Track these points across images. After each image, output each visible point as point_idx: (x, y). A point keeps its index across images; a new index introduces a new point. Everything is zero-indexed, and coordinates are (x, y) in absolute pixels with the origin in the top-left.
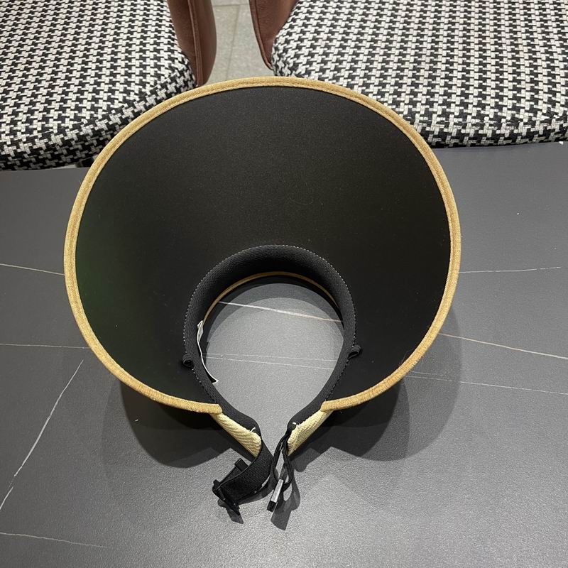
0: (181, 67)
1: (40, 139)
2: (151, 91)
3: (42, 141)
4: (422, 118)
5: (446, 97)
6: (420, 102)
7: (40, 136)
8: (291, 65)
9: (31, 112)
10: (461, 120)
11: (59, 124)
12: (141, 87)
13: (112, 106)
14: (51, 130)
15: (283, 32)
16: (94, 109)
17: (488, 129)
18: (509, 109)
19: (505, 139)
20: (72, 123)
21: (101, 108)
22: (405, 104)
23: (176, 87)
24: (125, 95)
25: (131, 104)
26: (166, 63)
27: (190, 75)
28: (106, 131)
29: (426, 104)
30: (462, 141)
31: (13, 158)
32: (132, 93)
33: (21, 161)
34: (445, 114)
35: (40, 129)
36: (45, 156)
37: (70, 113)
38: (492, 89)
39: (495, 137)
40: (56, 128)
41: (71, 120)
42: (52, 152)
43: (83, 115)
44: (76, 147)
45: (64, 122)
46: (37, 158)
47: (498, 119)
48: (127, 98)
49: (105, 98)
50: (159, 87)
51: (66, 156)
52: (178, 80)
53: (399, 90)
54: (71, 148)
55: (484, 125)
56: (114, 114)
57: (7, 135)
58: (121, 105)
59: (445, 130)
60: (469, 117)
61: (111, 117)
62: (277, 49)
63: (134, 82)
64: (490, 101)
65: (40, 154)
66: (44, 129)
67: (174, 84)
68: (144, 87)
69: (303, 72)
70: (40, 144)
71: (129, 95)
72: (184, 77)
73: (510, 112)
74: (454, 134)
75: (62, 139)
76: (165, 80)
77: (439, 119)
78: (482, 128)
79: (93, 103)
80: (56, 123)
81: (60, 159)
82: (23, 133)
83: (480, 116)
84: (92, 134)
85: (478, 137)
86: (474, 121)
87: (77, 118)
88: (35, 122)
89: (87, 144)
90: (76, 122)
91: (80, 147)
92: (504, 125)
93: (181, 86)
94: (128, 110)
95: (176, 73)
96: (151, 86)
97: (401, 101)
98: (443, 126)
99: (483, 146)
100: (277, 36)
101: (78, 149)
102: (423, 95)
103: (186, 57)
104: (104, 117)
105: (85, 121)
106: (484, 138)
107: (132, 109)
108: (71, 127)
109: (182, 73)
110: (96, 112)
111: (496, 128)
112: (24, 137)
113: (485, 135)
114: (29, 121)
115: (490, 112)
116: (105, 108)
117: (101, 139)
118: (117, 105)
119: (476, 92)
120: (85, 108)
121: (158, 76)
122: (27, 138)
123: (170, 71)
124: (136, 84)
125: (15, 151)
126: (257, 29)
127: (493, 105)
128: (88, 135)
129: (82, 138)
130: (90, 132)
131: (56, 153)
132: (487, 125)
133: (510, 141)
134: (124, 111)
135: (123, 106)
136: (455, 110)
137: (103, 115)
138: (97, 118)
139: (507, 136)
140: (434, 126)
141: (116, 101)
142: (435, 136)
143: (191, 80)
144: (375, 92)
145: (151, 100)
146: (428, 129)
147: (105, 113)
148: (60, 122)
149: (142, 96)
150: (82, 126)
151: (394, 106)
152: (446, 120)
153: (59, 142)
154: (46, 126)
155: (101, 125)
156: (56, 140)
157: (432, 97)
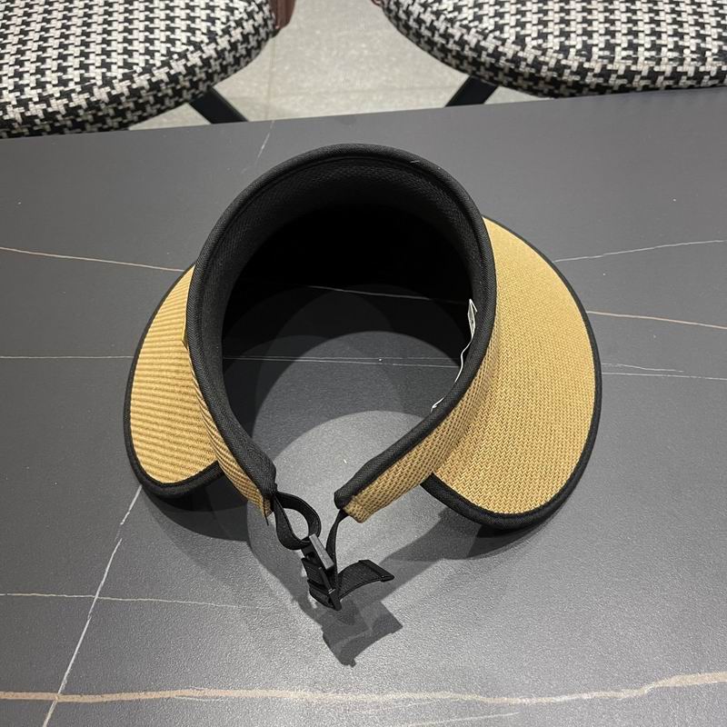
1: (79, 93)
2: (223, 30)
3: (81, 96)
4: (601, 53)
5: (630, 25)
6: (597, 31)
7: (78, 88)
9: (63, 57)
10: (653, 53)
11: (103, 74)
12: (209, 24)
13: (172, 49)
14: (93, 81)
16: (150, 53)
17: (689, 65)
18: (714, 40)
19: (711, 78)
20: (122, 71)
21: (158, 51)
22: (578, 35)
23: (253, 26)
24: (189, 34)
25: (198, 46)
27: (270, 11)
28: (167, 84)
29: (605, 34)
30: (654, 82)
31: (41, 120)
32: (198, 32)
33: (52, 125)
34: (633, 47)
35: (78, 80)
36: (85, 118)
37: (117, 59)
38: (689, 14)
39: (699, 76)
40: (100, 78)
41: (119, 67)
42: (94, 112)
43: (136, 61)
44: (127, 105)
45: (109, 70)
46: (73, 121)
47: (701, 52)
48: (193, 38)
49: (164, 39)
50: (233, 24)
51: (113, 118)
52: (256, 16)
53: (567, 18)
54: (121, 107)
55: (684, 59)
56: (177, 60)
57: (32, 88)
58: (185, 47)
59: (633, 68)
60: (664, 50)
61: (173, 64)
63: (199, 17)
64: (690, 30)
65: (78, 116)
66: (83, 80)
67: (251, 22)
68: (214, 23)
70: (79, 100)
71: (194, 34)
72: (263, 12)
73: (716, 43)
74: (645, 73)
75: (109, 94)
76: (240, 16)
77: (625, 53)
78: (682, 64)
79: (148, 45)
80: (100, 71)
81: (105, 123)
82: (54, 86)
83: (678, 48)
84: (147, 87)
85: (676, 76)
86: (672, 55)
87: (127, 65)
88: (70, 70)
89: (141, 101)
90: (126, 71)
91: (131, 105)
92: (709, 60)
93: (260, 26)
94: (195, 54)
95: (254, 7)
96: (223, 23)
97: (572, 32)
98: (629, 62)
99: (680, 88)
101: (128, 108)
102: (601, 23)
104: (164, 64)
105: (139, 70)
106: (684, 78)
107: (199, 53)
108: (120, 77)
109: (260, 7)
110: (153, 57)
111: (700, 63)
112: (56, 91)
113: (686, 73)
115: (690, 43)
116: (164, 52)
117: (160, 94)
118: (179, 48)
119: (669, 18)
120: (137, 51)
121: (231, 10)
122: (61, 92)
124: (203, 20)
125: (44, 111)
127: (694, 35)
128: (143, 88)
129: (135, 93)
130: (145, 84)
131: (100, 114)
132: (688, 60)
133: (716, 82)
134: (189, 56)
135: (187, 50)
136: (645, 41)
137: (162, 61)
138: (154, 65)
139: (713, 74)
140: (619, 63)
141: (178, 43)
142: (619, 77)
143: (271, 18)
144: (535, 22)
145: (223, 43)
146: (610, 67)
147: (164, 58)
148: (104, 70)
149: (212, 36)
150: (135, 75)
151: (563, 39)
152: (634, 54)
153: (105, 98)
154: (86, 75)
155: (160, 74)
156: (101, 94)
157: (612, 25)
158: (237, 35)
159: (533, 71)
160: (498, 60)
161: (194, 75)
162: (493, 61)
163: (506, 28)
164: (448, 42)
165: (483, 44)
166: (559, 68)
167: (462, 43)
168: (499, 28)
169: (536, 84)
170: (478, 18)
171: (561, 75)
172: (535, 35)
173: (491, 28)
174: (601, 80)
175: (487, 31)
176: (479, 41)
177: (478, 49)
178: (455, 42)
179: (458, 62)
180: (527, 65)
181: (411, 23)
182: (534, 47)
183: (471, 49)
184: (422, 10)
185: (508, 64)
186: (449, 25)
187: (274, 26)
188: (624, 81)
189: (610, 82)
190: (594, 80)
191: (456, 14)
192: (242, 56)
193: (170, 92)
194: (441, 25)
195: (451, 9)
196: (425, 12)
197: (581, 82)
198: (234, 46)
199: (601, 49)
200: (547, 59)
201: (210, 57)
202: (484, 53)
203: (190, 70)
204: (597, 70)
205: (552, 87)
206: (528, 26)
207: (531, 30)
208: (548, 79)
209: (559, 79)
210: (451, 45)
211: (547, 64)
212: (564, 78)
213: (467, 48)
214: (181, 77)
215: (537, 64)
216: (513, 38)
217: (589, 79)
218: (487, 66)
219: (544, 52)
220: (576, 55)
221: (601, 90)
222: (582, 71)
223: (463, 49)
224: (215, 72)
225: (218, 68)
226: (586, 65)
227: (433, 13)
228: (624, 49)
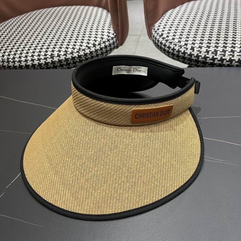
0: (112, 36)
1: (50, 58)
2: (98, 44)
4: (221, 53)
5: (233, 45)
6: (220, 46)
7: (50, 57)
8: (160, 34)
9: (48, 48)
12: (94, 42)
13: (81, 48)
14: (54, 55)
15: (158, 23)
21: (76, 48)
22: (213, 47)
23: (109, 44)
25: (89, 48)
26: (106, 34)
27: (116, 40)
28: (77, 58)
29: (223, 47)
31: (37, 66)
32: (90, 44)
34: (233, 51)
35: (50, 54)
36: (50, 66)
37: (63, 49)
40: (57, 54)
41: (63, 52)
42: (53, 64)
43: (69, 50)
44: (64, 63)
45: (60, 52)
46: (47, 67)
48: (88, 45)
49: (79, 45)
50: (102, 42)
52: (110, 41)
53: (210, 42)
54: (62, 64)
56: (82, 51)
57: (36, 56)
58: (85, 48)
59: (232, 58)
61: (80, 52)
62: (154, 29)
63: (92, 40)
65: (48, 65)
66: (52, 54)
67: (108, 42)
68: (96, 42)
69: (165, 37)
70: (49, 60)
72: (113, 40)
74: (237, 60)
75: (59, 59)
76: (105, 40)
77: (229, 53)
79: (74, 46)
84: (71, 58)
87: (66, 51)
88: (48, 52)
89: (68, 62)
91: (65, 63)
93: (111, 44)
95: (110, 38)
96: (99, 42)
98: (231, 56)
100: (155, 25)
102: (222, 44)
103: (115, 33)
104: (77, 52)
105: (69, 53)
107: (89, 50)
108: (63, 54)
109: (112, 38)
110: (74, 49)
112: (43, 57)
114: (46, 51)
116: (78, 48)
117: (75, 61)
118: (83, 48)
120: (70, 48)
121: (102, 38)
123: (108, 37)
125: (39, 63)
126: (147, 22)
128: (69, 58)
129: (67, 60)
131: (55, 65)
134: (86, 50)
135: (86, 49)
136: (237, 49)
138: (74, 52)
140: (227, 56)
141: (83, 46)
142: (227, 61)
143: (116, 42)
144: (199, 43)
145: (98, 47)
146: (223, 58)
147: (77, 50)
148: (58, 52)
149: (94, 45)
150: (67, 54)
151: (207, 48)
152: (233, 54)
153: (57, 60)
154: (53, 53)
155: (76, 55)
156: (56, 59)
157: (226, 44)
158: (103, 45)
159: (196, 58)
160: (185, 55)
161: (87, 56)
162: (183, 55)
163: (188, 45)
164: (169, 49)
165: (180, 50)
166: (205, 58)
167: (174, 49)
168: (186, 45)
169: (198, 63)
170: (180, 42)
171: (206, 60)
172: (198, 47)
173: (183, 45)
174: (220, 62)
175: (182, 46)
176: (179, 49)
177: (179, 51)
178: (172, 49)
179: (172, 56)
180: (195, 57)
181: (159, 44)
182: (197, 51)
183: (176, 51)
184: (162, 40)
185: (188, 56)
186: (170, 44)
187: (117, 45)
188: (229, 63)
189: (224, 63)
190: (218, 62)
191: (173, 40)
192: (104, 52)
193: (78, 60)
194: (168, 44)
195: (171, 39)
196: (163, 40)
197: (213, 63)
198: (101, 49)
199: (221, 52)
200: (201, 55)
201: (93, 51)
202: (180, 53)
203: (86, 55)
204: (219, 59)
205: (203, 65)
206: (196, 44)
207: (197, 45)
208: (202, 62)
209: (205, 61)
210: (170, 51)
211: (201, 56)
212: (207, 61)
213: (175, 51)
214: (82, 56)
215: (198, 56)
216: (190, 48)
217: (216, 62)
218: (182, 57)
219: (200, 52)
220: (212, 53)
221: (220, 65)
222: (213, 59)
223: (174, 52)
224: (94, 56)
225: (95, 55)
226: (215, 57)
227: (165, 40)
228: (229, 52)
